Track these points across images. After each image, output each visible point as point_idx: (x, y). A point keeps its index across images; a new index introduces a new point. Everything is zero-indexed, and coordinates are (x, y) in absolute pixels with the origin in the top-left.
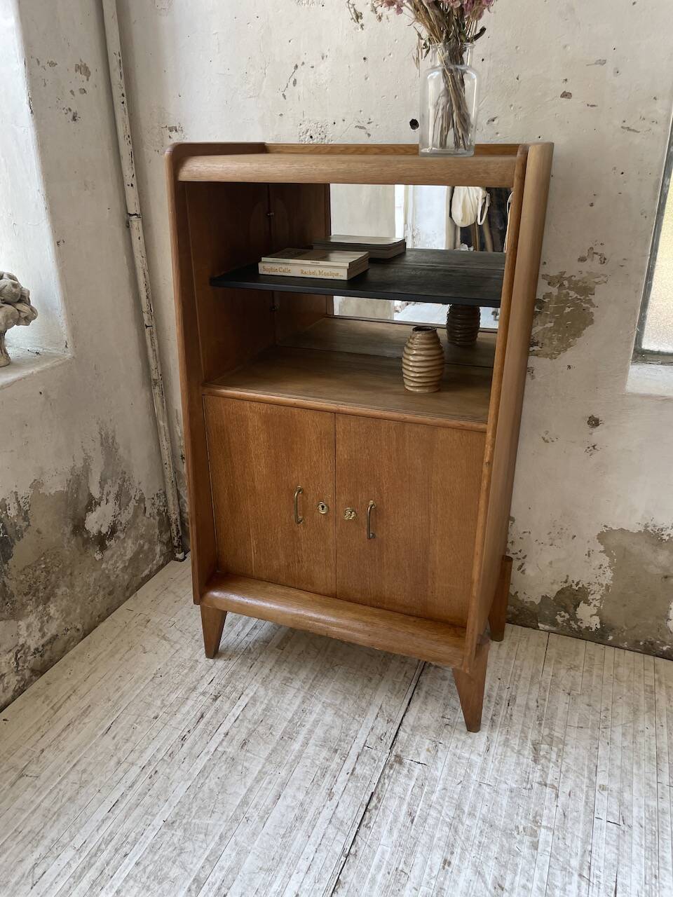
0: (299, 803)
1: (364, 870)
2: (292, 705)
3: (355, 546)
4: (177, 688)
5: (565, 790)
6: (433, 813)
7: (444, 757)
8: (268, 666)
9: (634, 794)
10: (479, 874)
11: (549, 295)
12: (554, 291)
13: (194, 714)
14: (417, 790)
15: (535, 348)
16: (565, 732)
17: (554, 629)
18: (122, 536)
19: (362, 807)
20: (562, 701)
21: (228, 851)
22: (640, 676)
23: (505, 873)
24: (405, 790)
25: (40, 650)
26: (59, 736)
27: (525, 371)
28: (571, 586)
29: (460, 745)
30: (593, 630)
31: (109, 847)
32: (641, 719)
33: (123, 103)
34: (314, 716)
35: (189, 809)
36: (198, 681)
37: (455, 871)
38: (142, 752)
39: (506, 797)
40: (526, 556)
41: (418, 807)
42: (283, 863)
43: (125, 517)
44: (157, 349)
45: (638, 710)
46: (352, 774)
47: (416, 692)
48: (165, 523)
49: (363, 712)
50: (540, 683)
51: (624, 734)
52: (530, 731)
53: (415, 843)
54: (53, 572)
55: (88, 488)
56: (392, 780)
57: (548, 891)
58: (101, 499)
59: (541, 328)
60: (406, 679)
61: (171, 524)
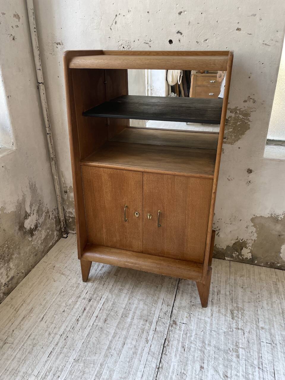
0: (134, 346)
1: (167, 374)
2: (124, 301)
3: (152, 230)
4: (72, 297)
5: (247, 330)
6: (193, 345)
7: (194, 320)
8: (111, 284)
9: (275, 330)
10: (216, 371)
11: (230, 117)
12: (233, 115)
13: (81, 309)
14: (184, 336)
15: (225, 140)
16: (243, 304)
17: (232, 259)
18: (40, 229)
19: (162, 346)
20: (240, 291)
21: (105, 371)
22: (270, 278)
23: (227, 370)
24: (179, 336)
25: (7, 284)
26: (20, 323)
28: (239, 241)
29: (200, 313)
30: (249, 259)
31: (51, 374)
32: (273, 296)
33: (35, 32)
34: (135, 306)
35: (85, 353)
36: (81, 293)
37: (206, 371)
38: (60, 328)
39: (223, 336)
40: (220, 229)
41: (186, 343)
42: (130, 374)
43: (41, 221)
44: (53, 144)
45: (271, 293)
46: (155, 331)
47: (178, 291)
48: (58, 221)
49: (156, 302)
50: (229, 283)
51: (267, 304)
52: (228, 305)
53: (187, 360)
54: (11, 248)
55: (25, 208)
56: (173, 332)
57: (246, 376)
58: (31, 212)
59: (227, 131)
60: (173, 286)
61: (61, 222)
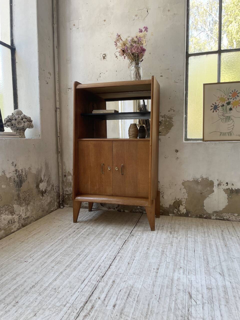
0: (105, 243)
1: (126, 250)
2: (100, 229)
3: (118, 178)
4: (66, 228)
5: (179, 238)
6: (143, 242)
7: (145, 235)
8: (92, 223)
9: (198, 238)
10: (157, 250)
11: (162, 120)
12: (163, 119)
13: (72, 231)
14: (138, 239)
15: (160, 133)
16: (178, 230)
18: (47, 194)
19: (123, 242)
21: (86, 250)
22: (198, 221)
23: (164, 249)
24: (135, 239)
25: (25, 219)
26: (32, 236)
27: (158, 140)
28: (177, 200)
29: (149, 233)
30: (185, 213)
33: (58, 82)
34: (107, 230)
35: (74, 245)
36: (72, 226)
37: (151, 250)
39: (163, 239)
40: (164, 193)
41: (139, 241)
42: (103, 251)
44: (61, 143)
45: (198, 226)
46: (120, 238)
47: (136, 226)
48: (58, 196)
50: (171, 223)
51: (195, 230)
52: (169, 230)
53: (139, 246)
55: (41, 175)
56: (131, 238)
57: (176, 251)
58: (44, 180)
59: (161, 128)
60: (133, 224)
61: (60, 196)
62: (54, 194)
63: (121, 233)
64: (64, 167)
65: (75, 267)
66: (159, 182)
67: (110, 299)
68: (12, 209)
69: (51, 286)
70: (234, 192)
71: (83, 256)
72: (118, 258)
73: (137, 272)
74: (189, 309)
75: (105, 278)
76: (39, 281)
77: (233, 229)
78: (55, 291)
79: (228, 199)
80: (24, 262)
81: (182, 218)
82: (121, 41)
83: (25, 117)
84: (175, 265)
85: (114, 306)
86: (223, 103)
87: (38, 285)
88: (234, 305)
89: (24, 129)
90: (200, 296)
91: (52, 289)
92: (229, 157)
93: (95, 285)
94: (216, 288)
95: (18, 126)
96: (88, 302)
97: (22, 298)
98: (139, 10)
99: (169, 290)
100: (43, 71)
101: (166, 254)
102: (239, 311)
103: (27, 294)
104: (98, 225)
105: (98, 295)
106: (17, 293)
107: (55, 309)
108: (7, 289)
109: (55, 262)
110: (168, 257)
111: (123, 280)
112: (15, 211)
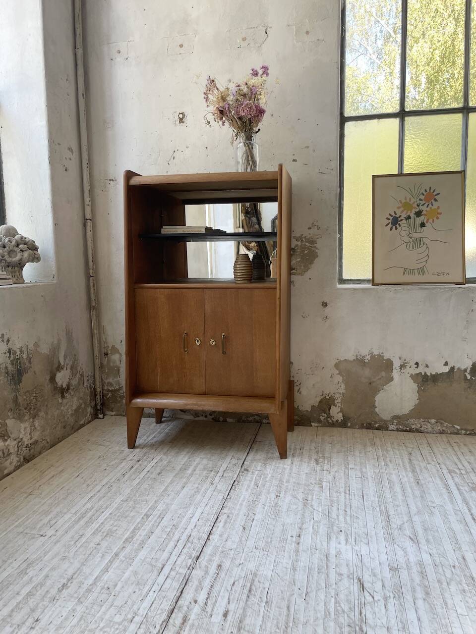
0: (196, 488)
1: (236, 502)
2: (183, 459)
3: (215, 361)
4: (114, 460)
5: (333, 471)
6: (268, 483)
7: (270, 468)
8: (166, 449)
9: (368, 469)
10: (295, 497)
11: (297, 246)
12: (299, 243)
13: (127, 467)
14: (258, 478)
15: (293, 271)
16: (331, 455)
17: (320, 424)
18: (72, 393)
19: (230, 485)
20: (328, 447)
21: (161, 505)
22: (366, 436)
23: (308, 496)
24: (252, 478)
25: (29, 446)
26: (48, 480)
27: (290, 283)
28: (325, 397)
29: (278, 463)
30: (340, 421)
31: (92, 510)
32: (368, 448)
33: (87, 167)
34: (196, 462)
35: (134, 495)
36: (126, 457)
37: (282, 498)
38: (101, 481)
39: (304, 476)
40: (301, 383)
41: (259, 482)
42: (192, 505)
43: (74, 382)
44: (96, 289)
45: (366, 446)
46: (222, 477)
47: (251, 449)
48: (94, 394)
49: (224, 458)
50: (315, 442)
51: (360, 453)
52: (313, 456)
53: (260, 493)
54: (39, 401)
55: (59, 357)
56: (244, 476)
57: (330, 499)
58: (64, 365)
59: (295, 261)
60: (244, 447)
61: (97, 395)
62: (85, 392)
63: (224, 466)
64: (104, 337)
65: (141, 541)
66: (292, 363)
67: (216, 602)
68: (3, 429)
69: (100, 584)
70: (430, 379)
71: (155, 518)
72: (223, 518)
73: (262, 544)
74: (361, 611)
75: (203, 561)
76: (74, 574)
77: (429, 448)
78: (108, 592)
79: (418, 392)
80: (37, 536)
81: (335, 430)
82: (216, 91)
83: (23, 241)
84: (330, 526)
85: (225, 615)
86: (409, 212)
87: (74, 583)
88: (440, 598)
89: (21, 265)
90: (379, 584)
91: (102, 589)
92: (421, 315)
93: (185, 576)
94: (405, 566)
95: (9, 260)
96: (176, 610)
97: (46, 611)
98: (249, 28)
99: (324, 576)
100: (57, 145)
101: (312, 506)
102: (448, 609)
103: (54, 602)
104: (178, 452)
105: (192, 595)
106: (34, 601)
107: (113, 630)
108: (12, 594)
109: (100, 534)
110: (317, 512)
111: (237, 562)
112: (9, 433)
